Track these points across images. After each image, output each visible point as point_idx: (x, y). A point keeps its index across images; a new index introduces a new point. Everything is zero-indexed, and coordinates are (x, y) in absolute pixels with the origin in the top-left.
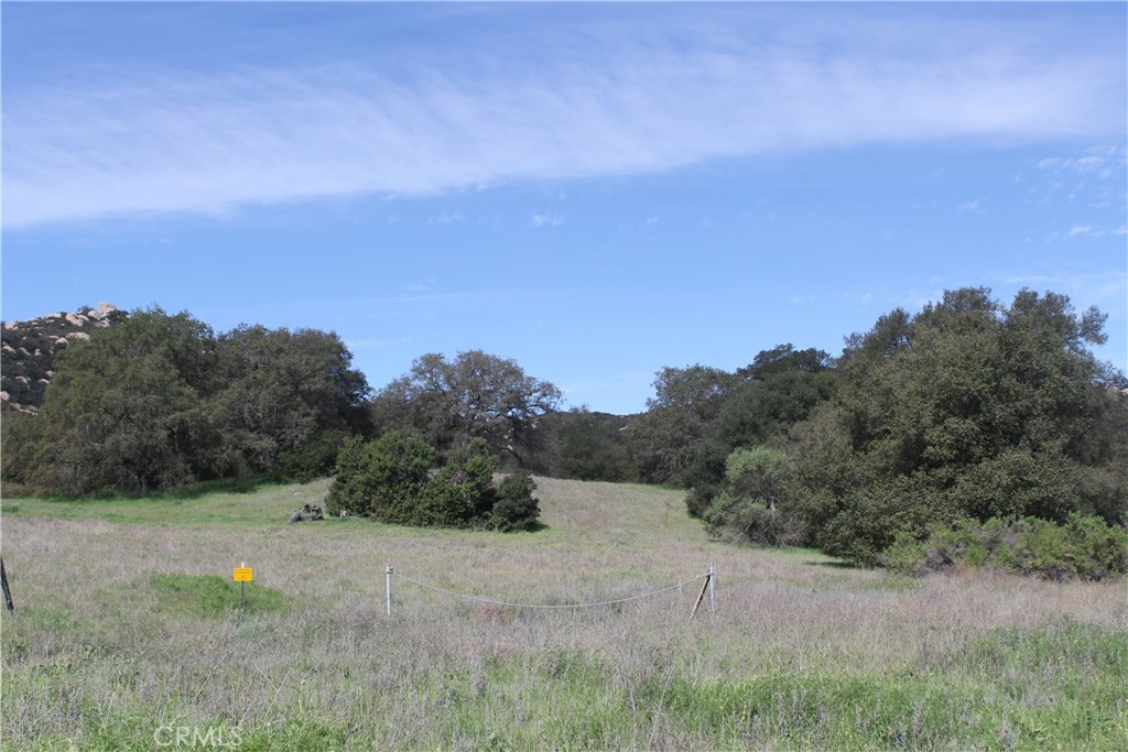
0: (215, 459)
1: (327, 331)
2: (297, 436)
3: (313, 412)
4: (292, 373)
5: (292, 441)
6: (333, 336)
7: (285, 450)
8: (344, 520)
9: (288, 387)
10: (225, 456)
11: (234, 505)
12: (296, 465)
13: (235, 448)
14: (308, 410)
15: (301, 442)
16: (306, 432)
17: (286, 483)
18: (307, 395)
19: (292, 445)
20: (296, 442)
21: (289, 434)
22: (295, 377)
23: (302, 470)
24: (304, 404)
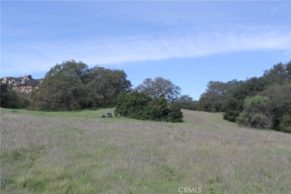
0: (86, 100)
1: (121, 70)
2: (110, 95)
3: (115, 89)
4: (110, 78)
5: (109, 96)
6: (122, 71)
7: (107, 99)
8: (119, 117)
9: (108, 82)
10: (88, 99)
11: (89, 113)
12: (109, 103)
13: (91, 97)
14: (114, 88)
15: (111, 96)
16: (112, 94)
17: (107, 108)
18: (113, 84)
19: (108, 98)
20: (110, 97)
21: (108, 94)
22: (110, 79)
23: (111, 104)
24: (113, 86)
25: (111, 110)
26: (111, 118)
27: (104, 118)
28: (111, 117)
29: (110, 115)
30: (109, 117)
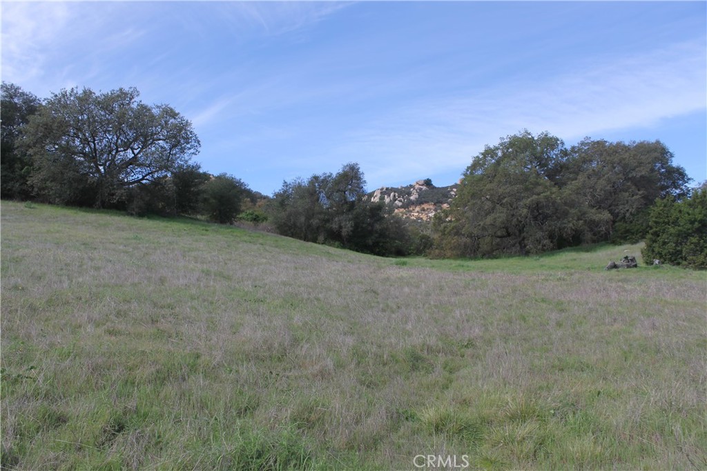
0: (565, 227)
1: (653, 140)
2: (628, 210)
3: (640, 193)
4: (625, 167)
5: (624, 214)
6: (658, 142)
7: (620, 221)
8: (656, 267)
9: (621, 175)
10: (571, 225)
11: (575, 260)
12: (627, 231)
13: (579, 219)
14: (637, 191)
15: (631, 213)
16: (634, 207)
17: (621, 244)
18: (633, 180)
19: (624, 217)
20: (628, 215)
21: (621, 209)
22: (626, 169)
23: (633, 234)
24: (633, 187)
25: (635, 250)
26: (635, 269)
27: (614, 270)
28: (636, 266)
29: (631, 263)
30: (628, 267)
